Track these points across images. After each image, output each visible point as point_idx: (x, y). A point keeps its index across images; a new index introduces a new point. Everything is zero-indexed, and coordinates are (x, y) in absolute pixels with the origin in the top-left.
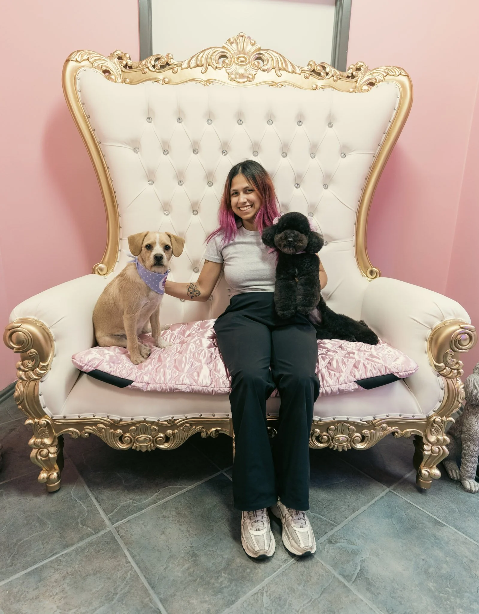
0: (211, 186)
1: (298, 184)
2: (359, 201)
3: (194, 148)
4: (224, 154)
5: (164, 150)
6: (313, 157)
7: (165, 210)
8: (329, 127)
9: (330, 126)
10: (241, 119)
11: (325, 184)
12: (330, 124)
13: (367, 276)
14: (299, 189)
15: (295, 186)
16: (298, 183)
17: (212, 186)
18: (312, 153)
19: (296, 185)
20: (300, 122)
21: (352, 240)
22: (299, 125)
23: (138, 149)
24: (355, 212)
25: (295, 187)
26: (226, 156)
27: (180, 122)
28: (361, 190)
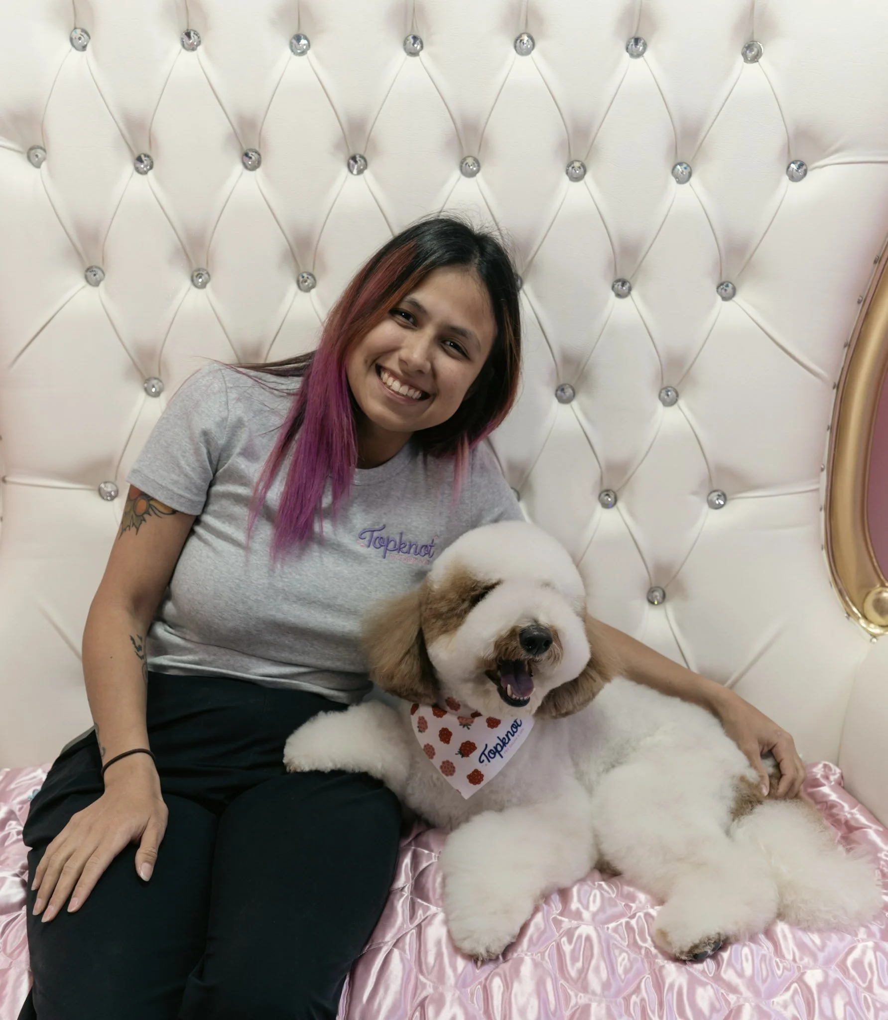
0: (308, 290)
1: (624, 283)
2: (848, 345)
3: (245, 148)
4: (355, 172)
5: (136, 155)
6: (683, 180)
7: (147, 377)
8: (746, 60)
9: (750, 55)
10: (415, 34)
11: (723, 280)
12: (749, 47)
13: (865, 617)
14: (628, 299)
15: (613, 287)
16: (627, 277)
17: (313, 291)
18: (680, 164)
19: (619, 285)
20: (637, 41)
21: (817, 490)
22: (632, 55)
23: (45, 150)
24: (832, 385)
25: (612, 294)
26: (361, 176)
27: (193, 48)
28: (859, 302)
